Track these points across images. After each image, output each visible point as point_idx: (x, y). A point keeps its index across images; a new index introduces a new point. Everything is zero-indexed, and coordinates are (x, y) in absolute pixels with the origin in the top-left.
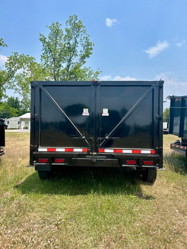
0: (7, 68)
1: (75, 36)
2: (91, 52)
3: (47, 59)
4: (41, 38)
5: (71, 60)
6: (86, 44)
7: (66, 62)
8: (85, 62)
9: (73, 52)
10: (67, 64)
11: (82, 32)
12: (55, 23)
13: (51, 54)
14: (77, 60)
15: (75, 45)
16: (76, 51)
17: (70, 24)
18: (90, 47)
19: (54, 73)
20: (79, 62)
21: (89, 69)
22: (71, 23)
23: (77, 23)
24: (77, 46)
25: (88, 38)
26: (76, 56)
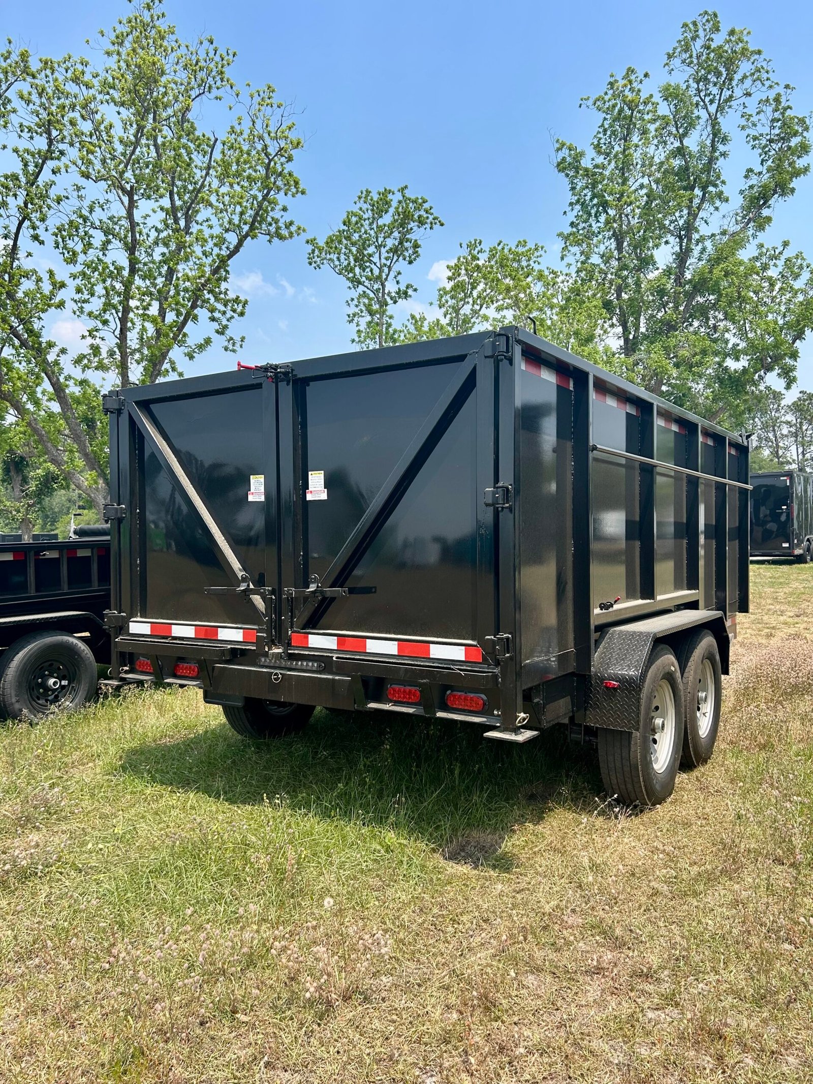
0: (444, 310)
1: (713, 108)
2: (800, 163)
3: (589, 245)
4: (564, 159)
5: (697, 224)
6: (777, 131)
7: (671, 239)
8: (769, 219)
9: (704, 189)
10: (677, 249)
11: (748, 82)
12: (619, 78)
13: (603, 218)
14: (726, 221)
15: (714, 148)
16: (718, 177)
17: (683, 62)
18: (794, 142)
19: (619, 297)
20: (733, 228)
21: (781, 253)
22: (691, 56)
23: (720, 47)
24: (724, 155)
25: (783, 99)
26: (718, 203)
